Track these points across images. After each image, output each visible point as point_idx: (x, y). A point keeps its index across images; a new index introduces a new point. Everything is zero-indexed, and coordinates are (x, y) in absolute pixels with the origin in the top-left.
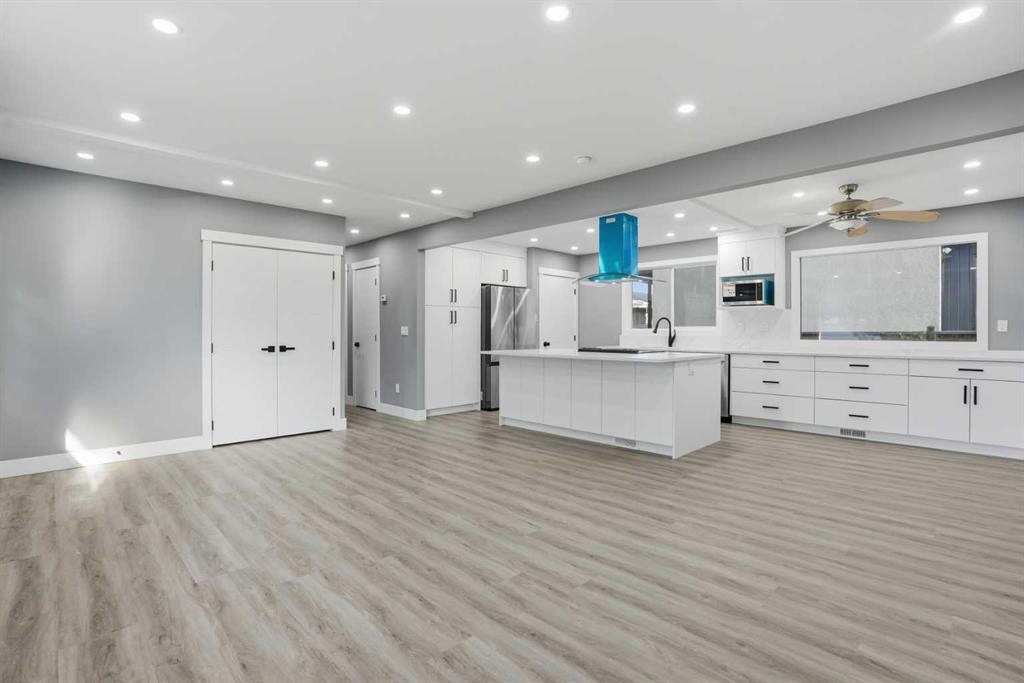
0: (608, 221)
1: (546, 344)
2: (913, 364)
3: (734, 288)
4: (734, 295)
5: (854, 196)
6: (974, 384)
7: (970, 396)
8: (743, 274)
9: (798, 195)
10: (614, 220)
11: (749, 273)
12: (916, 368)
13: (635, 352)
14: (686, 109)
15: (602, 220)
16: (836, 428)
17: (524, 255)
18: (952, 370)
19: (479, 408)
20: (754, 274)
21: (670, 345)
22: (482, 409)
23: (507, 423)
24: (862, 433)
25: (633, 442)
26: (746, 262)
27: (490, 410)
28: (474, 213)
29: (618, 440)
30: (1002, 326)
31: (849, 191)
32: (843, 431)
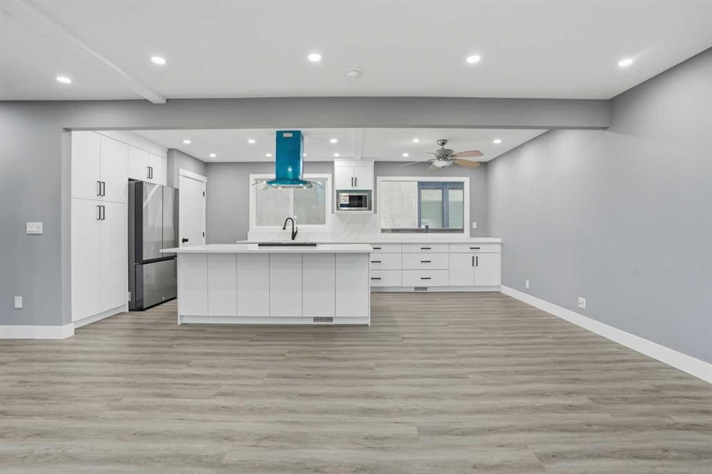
0: (285, 135)
1: (185, 240)
2: (451, 246)
3: (348, 198)
4: (348, 203)
5: (446, 147)
6: (476, 255)
7: (475, 261)
8: (352, 189)
9: (416, 141)
10: (291, 135)
11: (356, 189)
12: (453, 248)
13: (314, 245)
14: (474, 59)
15: (279, 134)
16: (412, 287)
17: (165, 155)
18: (467, 248)
19: (127, 311)
20: (360, 189)
21: (293, 239)
22: (130, 310)
23: (185, 321)
24: (426, 288)
25: (330, 319)
26: (354, 181)
27: (141, 309)
28: (167, 100)
29: (316, 319)
30: (475, 225)
31: (443, 144)
32: (416, 288)
